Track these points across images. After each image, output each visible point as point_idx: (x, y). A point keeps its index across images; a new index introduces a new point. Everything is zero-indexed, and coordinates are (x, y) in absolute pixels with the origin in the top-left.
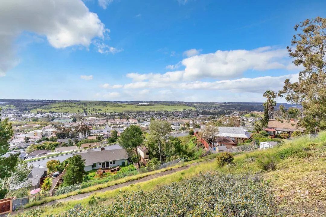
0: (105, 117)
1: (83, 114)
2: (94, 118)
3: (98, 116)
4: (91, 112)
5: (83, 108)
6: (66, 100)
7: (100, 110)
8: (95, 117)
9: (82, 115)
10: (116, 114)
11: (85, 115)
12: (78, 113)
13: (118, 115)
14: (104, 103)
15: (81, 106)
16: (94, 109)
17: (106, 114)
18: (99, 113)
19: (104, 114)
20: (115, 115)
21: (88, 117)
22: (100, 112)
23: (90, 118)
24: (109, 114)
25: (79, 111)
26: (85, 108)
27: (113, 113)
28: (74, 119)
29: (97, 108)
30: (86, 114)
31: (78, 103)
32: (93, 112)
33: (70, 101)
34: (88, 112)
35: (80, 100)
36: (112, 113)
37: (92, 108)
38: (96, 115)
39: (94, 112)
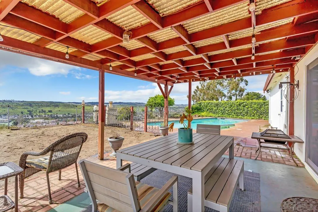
0: (56, 119)
1: (28, 116)
2: (42, 120)
3: (47, 119)
4: (38, 114)
5: (28, 109)
6: (4, 100)
7: (50, 111)
8: (44, 120)
9: (26, 117)
10: (70, 115)
11: (30, 117)
12: (21, 115)
13: (73, 117)
14: (56, 104)
15: (26, 107)
16: (42, 110)
17: (57, 116)
18: (48, 115)
19: (55, 116)
20: (69, 117)
21: (34, 119)
22: (50, 114)
23: (36, 121)
24: (61, 116)
25: (22, 113)
26: (31, 109)
27: (67, 114)
28: (14, 123)
29: (47, 109)
30: (32, 116)
31: (22, 103)
32: (41, 114)
33: (10, 101)
34: (35, 114)
35: (24, 100)
36: (65, 114)
37: (40, 109)
38: (45, 116)
39: (43, 115)
